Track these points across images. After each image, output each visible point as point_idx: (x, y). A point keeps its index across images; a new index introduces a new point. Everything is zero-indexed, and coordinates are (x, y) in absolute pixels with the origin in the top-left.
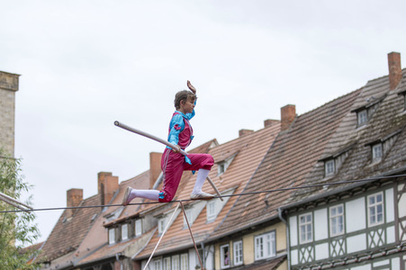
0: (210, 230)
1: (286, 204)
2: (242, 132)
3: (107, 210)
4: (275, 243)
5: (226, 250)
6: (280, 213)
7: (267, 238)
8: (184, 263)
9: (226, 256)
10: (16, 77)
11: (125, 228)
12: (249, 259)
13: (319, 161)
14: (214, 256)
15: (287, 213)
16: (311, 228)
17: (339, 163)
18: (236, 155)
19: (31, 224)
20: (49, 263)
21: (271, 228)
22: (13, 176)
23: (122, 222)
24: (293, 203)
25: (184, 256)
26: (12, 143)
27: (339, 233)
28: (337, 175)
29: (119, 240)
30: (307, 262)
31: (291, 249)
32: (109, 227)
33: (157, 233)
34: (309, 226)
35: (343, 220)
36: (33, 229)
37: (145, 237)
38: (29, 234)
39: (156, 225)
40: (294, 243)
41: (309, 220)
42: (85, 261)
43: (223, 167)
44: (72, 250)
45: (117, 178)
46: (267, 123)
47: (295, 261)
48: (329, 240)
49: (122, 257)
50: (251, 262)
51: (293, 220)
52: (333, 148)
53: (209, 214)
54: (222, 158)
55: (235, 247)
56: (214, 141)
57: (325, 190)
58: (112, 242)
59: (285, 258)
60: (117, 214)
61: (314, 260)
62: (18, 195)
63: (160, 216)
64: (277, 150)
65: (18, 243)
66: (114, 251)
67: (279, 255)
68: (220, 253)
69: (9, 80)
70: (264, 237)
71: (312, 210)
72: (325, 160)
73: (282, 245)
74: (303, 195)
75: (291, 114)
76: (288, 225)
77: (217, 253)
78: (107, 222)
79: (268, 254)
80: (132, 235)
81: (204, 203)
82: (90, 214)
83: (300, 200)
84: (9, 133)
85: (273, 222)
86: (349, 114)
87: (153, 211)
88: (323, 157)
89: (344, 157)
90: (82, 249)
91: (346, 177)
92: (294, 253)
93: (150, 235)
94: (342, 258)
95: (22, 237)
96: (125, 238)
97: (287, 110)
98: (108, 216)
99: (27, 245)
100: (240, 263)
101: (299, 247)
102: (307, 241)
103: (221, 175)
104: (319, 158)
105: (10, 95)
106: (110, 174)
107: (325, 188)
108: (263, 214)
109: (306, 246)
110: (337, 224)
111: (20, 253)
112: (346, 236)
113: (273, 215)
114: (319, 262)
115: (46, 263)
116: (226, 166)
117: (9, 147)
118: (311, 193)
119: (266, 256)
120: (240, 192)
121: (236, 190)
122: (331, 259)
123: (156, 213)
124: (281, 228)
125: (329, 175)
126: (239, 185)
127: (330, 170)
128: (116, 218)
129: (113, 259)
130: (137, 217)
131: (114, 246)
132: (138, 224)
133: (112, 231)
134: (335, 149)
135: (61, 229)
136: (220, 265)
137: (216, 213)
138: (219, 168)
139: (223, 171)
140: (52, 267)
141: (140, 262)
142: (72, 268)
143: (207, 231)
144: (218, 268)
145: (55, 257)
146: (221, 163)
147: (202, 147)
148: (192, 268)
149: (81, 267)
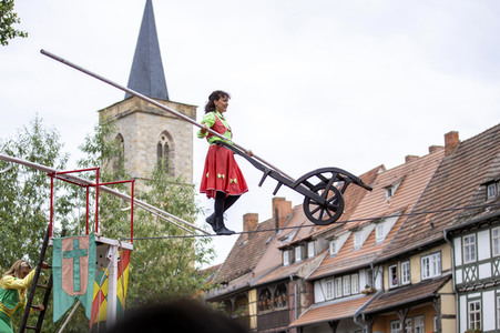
0: (379, 251)
1: (451, 225)
2: (408, 158)
3: (281, 233)
4: (441, 263)
5: (394, 270)
6: (445, 235)
7: (433, 259)
8: (354, 283)
9: (394, 277)
10: (193, 108)
11: (298, 250)
12: (416, 278)
13: (482, 185)
14: (383, 276)
15: (452, 234)
16: (475, 249)
17: (499, 186)
18: (403, 180)
19: (207, 246)
20: (227, 283)
21: (437, 249)
22: (191, 201)
23: (295, 244)
24: (457, 225)
25: (354, 276)
28: (499, 199)
29: (293, 261)
30: (471, 281)
31: (456, 268)
32: (283, 249)
33: (328, 255)
34: (473, 247)
36: (210, 251)
37: (317, 258)
39: (328, 247)
40: (458, 263)
41: (472, 241)
42: (261, 281)
43: (390, 191)
44: (248, 271)
45: (290, 203)
46: (432, 149)
47: (459, 280)
48: (492, 260)
49: (296, 278)
50: (419, 281)
51: (457, 242)
52: (495, 172)
53: (377, 236)
54: (389, 183)
55: (402, 267)
56: (382, 166)
57: (488, 212)
58: (286, 263)
59: (450, 277)
60: (291, 237)
61: (477, 279)
63: (332, 239)
64: (442, 175)
65: (197, 265)
66: (288, 272)
67: (445, 274)
68: (389, 273)
69: (187, 111)
70: (430, 257)
71: (476, 231)
72: (487, 184)
73: (447, 265)
74: (467, 217)
75: (454, 140)
76: (453, 246)
77: (386, 273)
78: (282, 244)
79: (434, 274)
80: (305, 257)
81: (373, 226)
82: (265, 238)
83: (464, 222)
85: (439, 243)
87: (325, 233)
88: (485, 180)
90: (258, 270)
92: (459, 273)
93: (322, 257)
95: (200, 258)
96: (298, 259)
98: (283, 239)
99: (205, 267)
100: (407, 282)
101: (463, 267)
102: (470, 261)
103: (389, 199)
104: (481, 182)
105: (188, 125)
106: (283, 199)
107: (487, 210)
108: (429, 235)
109: (470, 265)
111: (199, 274)
113: (438, 236)
114: (482, 281)
115: (223, 283)
116: (393, 190)
117: (188, 175)
118: (474, 215)
119: (432, 276)
121: (403, 213)
122: (493, 277)
123: (328, 236)
124: (446, 249)
125: (491, 198)
126: (406, 208)
127: (492, 193)
128: (289, 241)
129: (287, 279)
130: (309, 239)
131: (288, 267)
132: (311, 246)
133: (286, 253)
134: (496, 174)
135: (238, 251)
136: (389, 285)
137: (384, 236)
138: (387, 192)
139: (390, 195)
140: (230, 288)
141: (312, 282)
142: (248, 288)
143: (377, 252)
144: (386, 288)
145: (232, 278)
146: (389, 188)
147: (370, 173)
148: (363, 288)
149: (257, 287)
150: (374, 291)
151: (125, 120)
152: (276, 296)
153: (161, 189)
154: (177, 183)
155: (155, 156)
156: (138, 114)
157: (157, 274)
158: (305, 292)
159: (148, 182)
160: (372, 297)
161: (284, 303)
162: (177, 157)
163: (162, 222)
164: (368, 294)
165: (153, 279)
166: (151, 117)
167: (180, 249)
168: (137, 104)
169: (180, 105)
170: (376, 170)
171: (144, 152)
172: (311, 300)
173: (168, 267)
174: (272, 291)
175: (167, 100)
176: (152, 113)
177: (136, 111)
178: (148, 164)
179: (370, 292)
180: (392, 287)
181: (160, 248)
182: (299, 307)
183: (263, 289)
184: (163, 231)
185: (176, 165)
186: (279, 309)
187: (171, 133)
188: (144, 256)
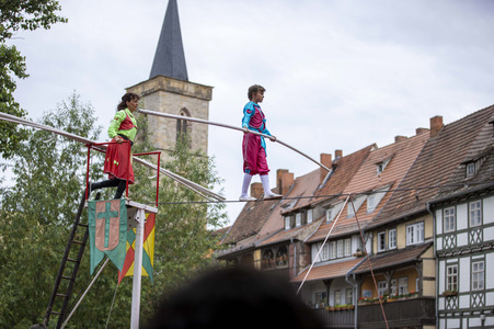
0: (370, 220)
1: (433, 199)
2: (397, 138)
3: (283, 202)
4: (424, 231)
5: (383, 237)
6: (428, 206)
7: (417, 228)
8: (347, 247)
9: (382, 243)
10: (209, 89)
11: (298, 217)
12: (402, 244)
13: (462, 164)
14: (372, 241)
15: (434, 207)
16: (454, 220)
17: (478, 166)
18: (392, 157)
19: (222, 212)
20: (235, 244)
21: (421, 219)
22: (207, 171)
23: (296, 211)
24: (439, 199)
25: (347, 241)
26: (206, 144)
27: (476, 224)
28: (476, 176)
29: (293, 226)
30: (449, 248)
31: (437, 236)
32: (285, 215)
33: (325, 221)
34: (452, 218)
35: (480, 214)
36: (224, 216)
37: (315, 224)
38: (221, 220)
39: (325, 214)
40: (439, 232)
41: (452, 213)
42: (265, 243)
43: (381, 167)
44: (255, 233)
45: (292, 174)
46: (419, 131)
47: (439, 247)
48: (469, 230)
49: (296, 241)
50: (404, 247)
51: (439, 213)
52: (473, 152)
53: (368, 206)
54: (380, 159)
55: (389, 234)
56: (374, 145)
57: (466, 189)
58: (288, 227)
59: (432, 244)
60: (292, 205)
61: (455, 246)
62: (212, 187)
63: (328, 207)
64: (427, 154)
65: (210, 227)
66: (290, 235)
67: (427, 242)
68: (377, 240)
69: (204, 92)
70: (415, 226)
71: (455, 205)
72: (466, 163)
73: (429, 234)
74: (447, 192)
75: (438, 123)
76: (435, 217)
77: (375, 239)
78: (284, 211)
79: (417, 241)
80: (304, 222)
81: (365, 197)
82: (270, 205)
83: (445, 196)
84: (204, 135)
85: (423, 214)
86: (487, 125)
87: (322, 202)
88: (465, 160)
89: (482, 161)
90: (263, 233)
91: (484, 177)
92: (439, 240)
93: (319, 223)
94: (479, 245)
95: (214, 222)
96: (298, 224)
97: (436, 120)
98: (285, 206)
99: (219, 228)
100: (394, 247)
101: (443, 235)
102: (450, 231)
103: (379, 173)
104: (461, 161)
105: (205, 104)
106: (287, 171)
107: (466, 186)
108: (414, 207)
109: (449, 234)
110: (476, 217)
111: (212, 235)
112: (483, 226)
113: (422, 208)
114: (460, 248)
115: (232, 244)
116: (384, 166)
117: (204, 147)
118: (454, 190)
119: (415, 242)
120: (395, 188)
121: (392, 186)
122: (470, 245)
123: (325, 205)
124: (429, 220)
125: (470, 175)
126: (395, 182)
127: (471, 172)
128: (291, 208)
129: (288, 242)
130: (308, 207)
131: (289, 231)
132: (310, 213)
133: (288, 218)
134: (475, 154)
135: (245, 216)
136: (377, 249)
137: (375, 206)
138: (378, 168)
139: (381, 170)
140: (238, 248)
141: (310, 245)
142: (254, 249)
143: (367, 220)
144: (375, 252)
145: (240, 239)
146: (380, 164)
147: (364, 150)
148: (354, 252)
149: (261, 248)
150: (364, 254)
151: (149, 97)
152: (278, 256)
153: (183, 160)
154: (197, 155)
155: (175, 129)
156: (161, 93)
157: (177, 234)
158: (303, 253)
159: (171, 153)
160: (363, 259)
161: (285, 263)
162: (194, 132)
163: (182, 189)
164: (359, 256)
165: (172, 239)
166: (172, 95)
167: (198, 213)
168: (161, 84)
169: (197, 85)
170: (369, 148)
171: (165, 126)
172: (309, 260)
173: (186, 228)
174: (275, 252)
175: (186, 81)
176: (173, 92)
177: (159, 90)
178: (168, 137)
179: (361, 255)
180: (380, 251)
181: (180, 211)
182: (298, 267)
183: (266, 250)
184: (183, 196)
185: (193, 138)
186: (281, 267)
187: (190, 110)
188: (165, 218)
